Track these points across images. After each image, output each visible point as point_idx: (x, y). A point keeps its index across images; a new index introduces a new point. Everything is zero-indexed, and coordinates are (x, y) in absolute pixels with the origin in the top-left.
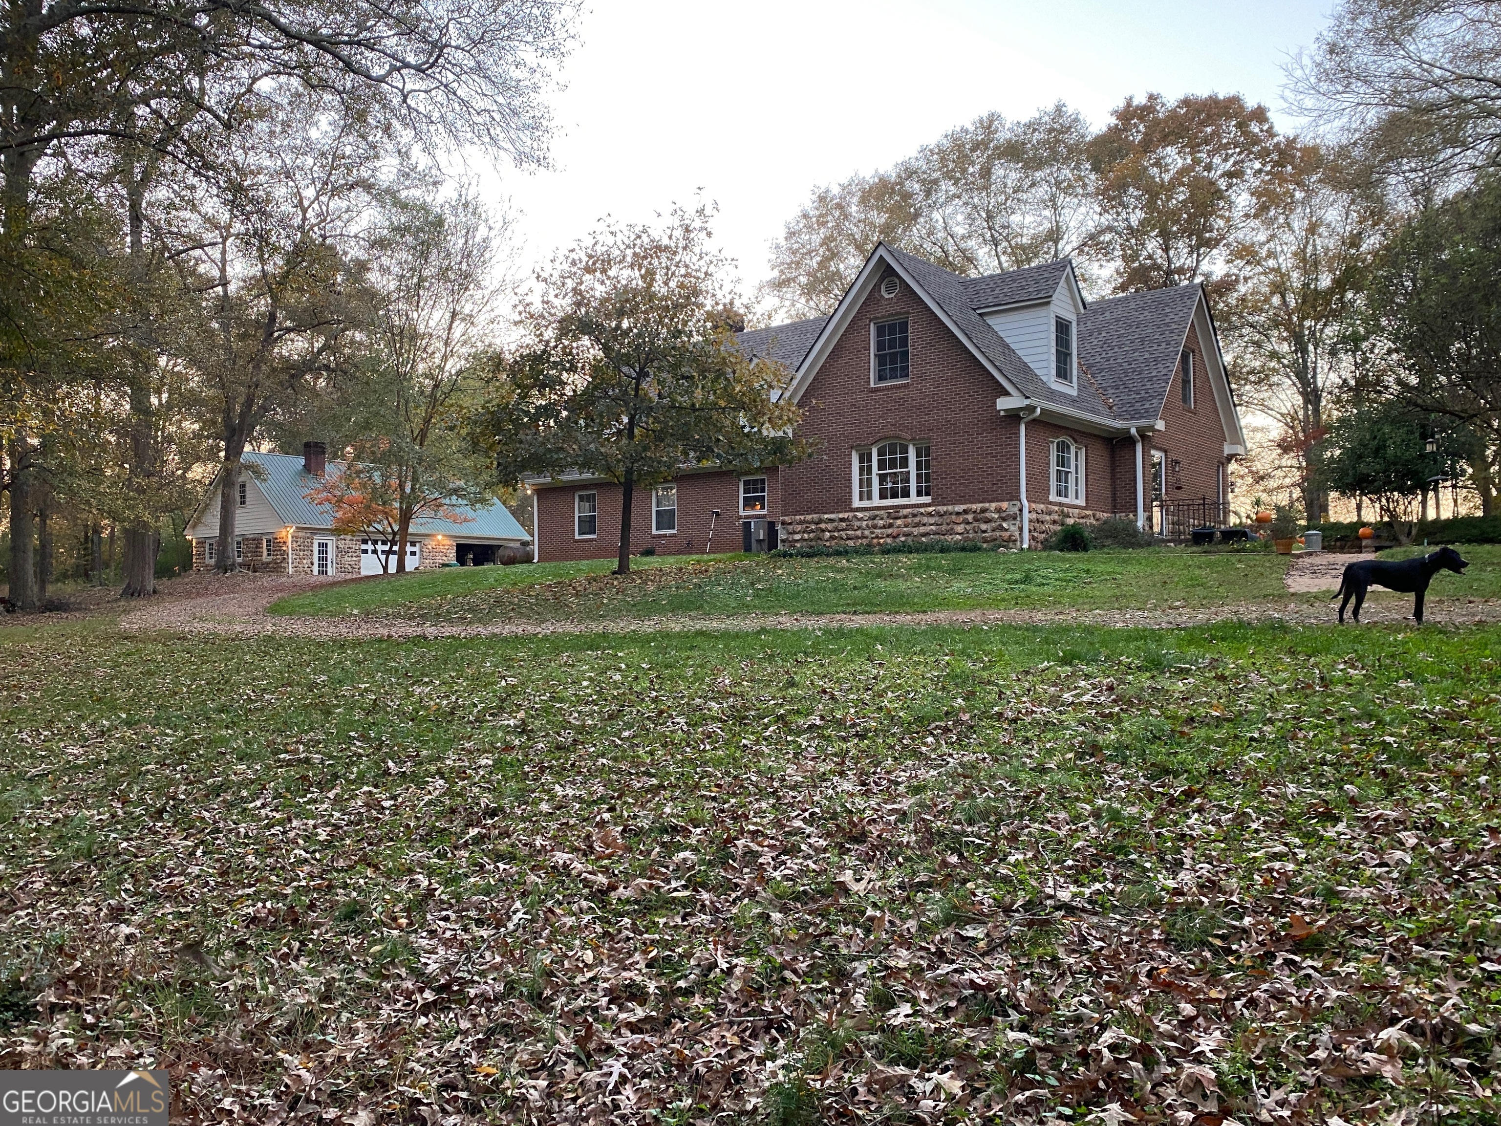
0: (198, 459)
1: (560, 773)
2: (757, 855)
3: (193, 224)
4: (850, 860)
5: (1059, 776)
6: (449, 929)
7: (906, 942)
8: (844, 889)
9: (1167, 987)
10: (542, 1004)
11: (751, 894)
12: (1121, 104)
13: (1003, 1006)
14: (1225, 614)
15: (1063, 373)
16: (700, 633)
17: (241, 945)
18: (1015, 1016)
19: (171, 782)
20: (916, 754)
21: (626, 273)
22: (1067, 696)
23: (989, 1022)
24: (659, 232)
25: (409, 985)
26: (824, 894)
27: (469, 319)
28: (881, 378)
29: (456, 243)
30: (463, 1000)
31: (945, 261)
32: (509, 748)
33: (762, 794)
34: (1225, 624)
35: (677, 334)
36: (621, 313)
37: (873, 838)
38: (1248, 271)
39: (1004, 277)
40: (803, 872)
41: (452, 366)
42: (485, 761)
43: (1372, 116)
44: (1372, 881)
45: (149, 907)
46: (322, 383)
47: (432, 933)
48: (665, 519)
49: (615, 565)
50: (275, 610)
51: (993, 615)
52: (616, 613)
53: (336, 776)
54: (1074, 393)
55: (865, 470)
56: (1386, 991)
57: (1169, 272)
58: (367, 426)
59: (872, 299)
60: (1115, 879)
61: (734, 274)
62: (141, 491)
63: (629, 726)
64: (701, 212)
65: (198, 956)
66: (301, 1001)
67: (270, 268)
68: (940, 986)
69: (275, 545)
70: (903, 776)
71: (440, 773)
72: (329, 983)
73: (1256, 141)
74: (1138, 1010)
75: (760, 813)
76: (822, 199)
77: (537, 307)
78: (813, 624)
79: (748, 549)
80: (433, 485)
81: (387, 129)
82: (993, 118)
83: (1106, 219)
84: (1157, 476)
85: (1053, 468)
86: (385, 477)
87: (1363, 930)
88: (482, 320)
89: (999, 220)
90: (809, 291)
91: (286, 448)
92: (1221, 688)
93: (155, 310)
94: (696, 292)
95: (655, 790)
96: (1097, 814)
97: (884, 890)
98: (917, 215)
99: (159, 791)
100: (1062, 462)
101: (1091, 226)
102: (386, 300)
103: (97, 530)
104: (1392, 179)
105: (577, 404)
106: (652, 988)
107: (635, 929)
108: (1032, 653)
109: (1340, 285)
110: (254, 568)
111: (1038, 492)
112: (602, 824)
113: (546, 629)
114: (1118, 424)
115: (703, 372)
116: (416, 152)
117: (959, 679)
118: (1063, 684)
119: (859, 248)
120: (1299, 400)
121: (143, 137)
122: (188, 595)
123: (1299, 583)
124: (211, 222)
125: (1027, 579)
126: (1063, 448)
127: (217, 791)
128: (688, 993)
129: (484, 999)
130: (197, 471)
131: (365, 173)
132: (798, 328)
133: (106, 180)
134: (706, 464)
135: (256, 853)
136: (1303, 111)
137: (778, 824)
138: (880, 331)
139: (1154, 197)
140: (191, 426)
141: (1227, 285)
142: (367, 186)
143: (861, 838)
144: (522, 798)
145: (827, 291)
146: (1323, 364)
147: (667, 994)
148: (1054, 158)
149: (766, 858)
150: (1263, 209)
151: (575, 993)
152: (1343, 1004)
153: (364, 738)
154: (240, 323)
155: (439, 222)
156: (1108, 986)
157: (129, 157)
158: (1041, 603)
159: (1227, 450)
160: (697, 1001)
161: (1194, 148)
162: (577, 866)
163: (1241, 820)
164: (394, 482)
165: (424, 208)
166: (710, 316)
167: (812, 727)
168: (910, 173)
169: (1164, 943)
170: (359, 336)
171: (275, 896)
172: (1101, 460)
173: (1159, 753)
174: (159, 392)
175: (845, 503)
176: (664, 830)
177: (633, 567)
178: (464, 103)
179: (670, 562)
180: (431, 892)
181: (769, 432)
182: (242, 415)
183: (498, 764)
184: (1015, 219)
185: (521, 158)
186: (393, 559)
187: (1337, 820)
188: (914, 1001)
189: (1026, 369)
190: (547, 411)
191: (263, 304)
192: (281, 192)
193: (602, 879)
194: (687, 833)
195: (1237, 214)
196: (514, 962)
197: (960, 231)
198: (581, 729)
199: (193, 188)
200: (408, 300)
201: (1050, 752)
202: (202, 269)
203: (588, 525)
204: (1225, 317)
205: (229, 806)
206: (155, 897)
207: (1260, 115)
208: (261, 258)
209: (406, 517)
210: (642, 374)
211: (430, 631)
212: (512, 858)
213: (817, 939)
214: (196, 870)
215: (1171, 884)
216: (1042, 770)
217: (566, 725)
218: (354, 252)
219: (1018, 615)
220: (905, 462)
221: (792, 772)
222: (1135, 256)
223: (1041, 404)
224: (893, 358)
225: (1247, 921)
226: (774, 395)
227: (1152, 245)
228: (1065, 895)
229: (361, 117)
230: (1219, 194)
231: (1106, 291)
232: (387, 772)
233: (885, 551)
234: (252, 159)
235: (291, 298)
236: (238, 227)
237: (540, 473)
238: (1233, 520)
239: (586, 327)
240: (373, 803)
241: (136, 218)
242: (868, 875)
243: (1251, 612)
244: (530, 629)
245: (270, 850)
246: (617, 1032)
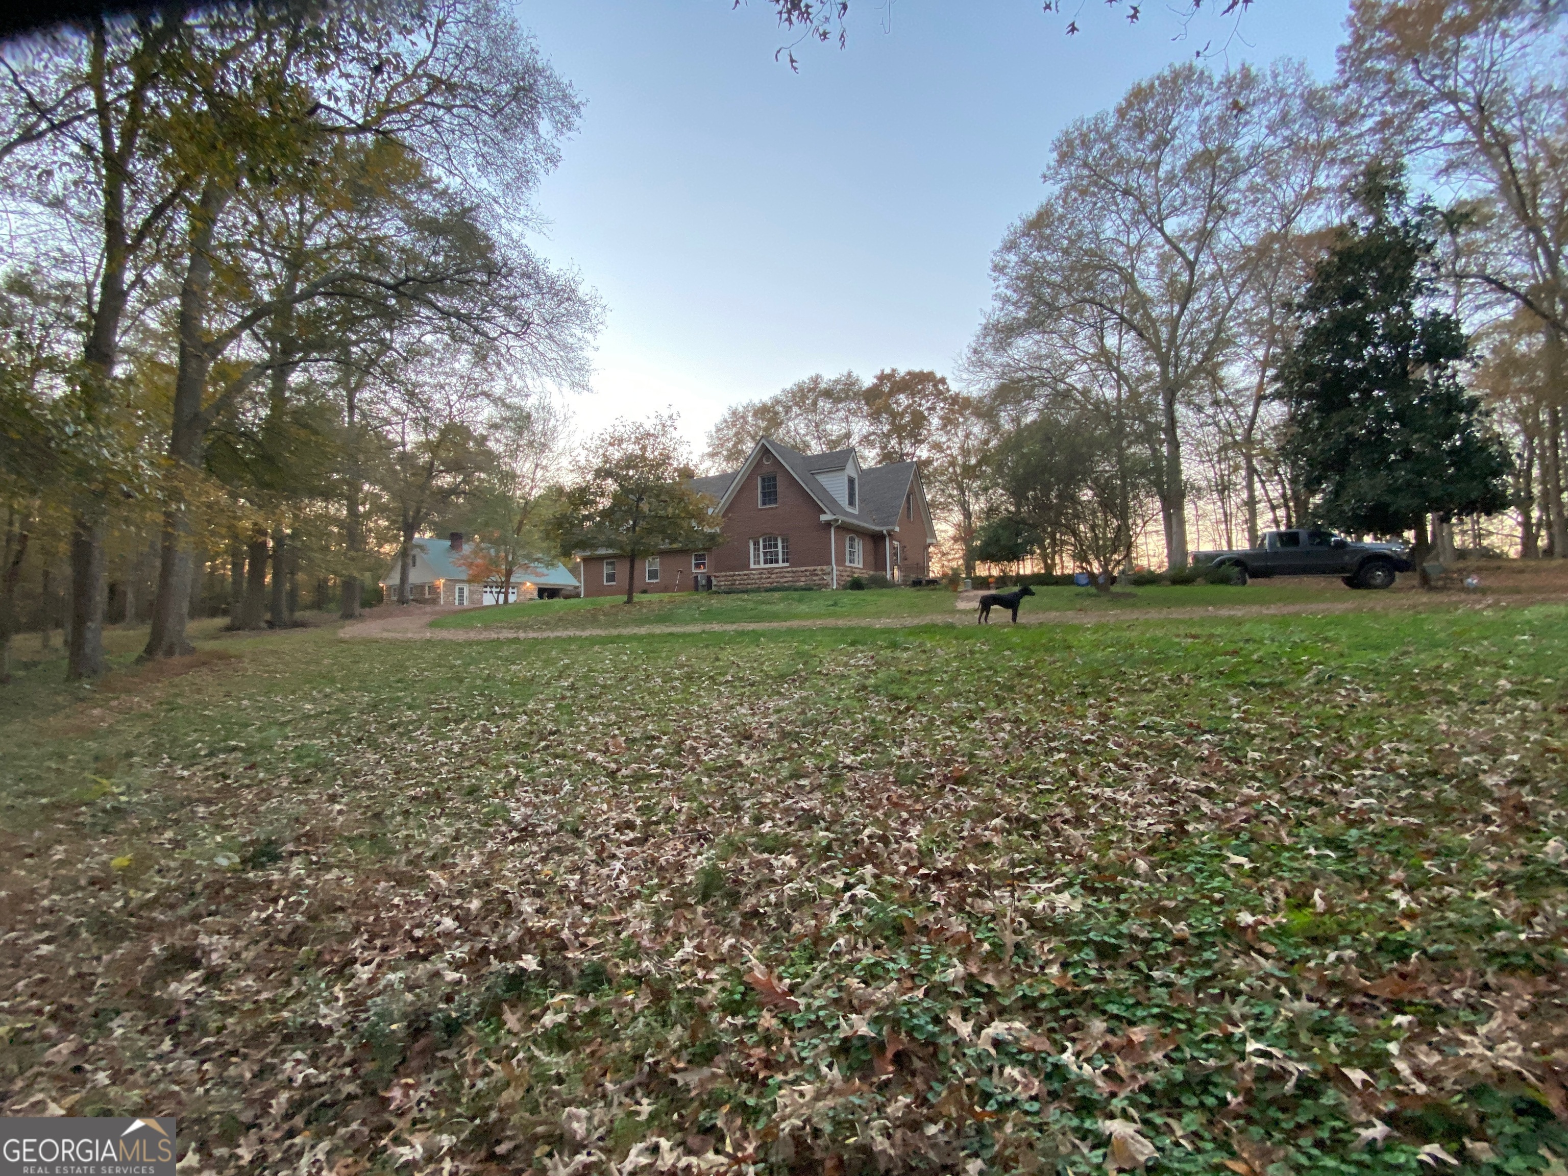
0: (387, 541)
1: (592, 711)
2: (696, 749)
3: (385, 412)
4: (744, 749)
5: (848, 701)
6: (527, 797)
7: (770, 790)
8: (740, 764)
9: (896, 805)
10: (578, 834)
11: (692, 769)
12: (879, 373)
13: (816, 819)
14: (926, 620)
15: (851, 503)
16: (671, 634)
17: (406, 813)
18: (823, 824)
19: (367, 723)
20: (779, 693)
21: (631, 447)
22: (852, 662)
23: (810, 827)
24: (649, 426)
25: (504, 829)
26: (730, 767)
27: (545, 468)
28: (764, 503)
29: (538, 427)
30: (534, 835)
31: (795, 447)
32: (563, 698)
33: (700, 717)
34: (926, 626)
35: (659, 478)
36: (628, 467)
37: (756, 738)
38: (938, 455)
39: (823, 456)
40: (720, 756)
41: (536, 493)
42: (551, 705)
43: (993, 384)
44: (990, 748)
45: (352, 794)
46: (461, 501)
47: (518, 800)
48: (653, 574)
49: (625, 598)
50: (432, 625)
51: (819, 623)
52: (626, 625)
53: (465, 716)
54: (856, 512)
55: (757, 549)
56: (995, 801)
57: (902, 455)
58: (486, 524)
59: (758, 465)
60: (873, 752)
61: (688, 449)
62: (353, 559)
63: (630, 684)
64: (671, 417)
65: (381, 820)
66: (441, 841)
67: (431, 437)
68: (787, 811)
69: (433, 589)
70: (771, 705)
71: (525, 713)
72: (458, 831)
73: (941, 393)
74: (882, 817)
75: (699, 727)
76: (734, 413)
77: (583, 463)
78: (729, 627)
79: (696, 589)
80: (524, 557)
81: (499, 365)
82: (818, 376)
83: (872, 429)
84: (896, 554)
85: (848, 549)
86: (497, 552)
87: (985, 772)
88: (552, 468)
89: (821, 427)
90: (728, 459)
91: (440, 536)
92: (924, 657)
93: (361, 457)
94: (669, 458)
95: (643, 717)
96: (864, 720)
97: (761, 763)
98: (781, 423)
99: (359, 728)
100: (851, 546)
101: (864, 432)
102: (498, 457)
103: (326, 581)
104: (1003, 414)
105: (605, 514)
106: (638, 821)
107: (630, 791)
108: (836, 641)
109: (980, 463)
110: (421, 601)
111: (841, 561)
112: (614, 736)
113: (586, 633)
114: (878, 528)
115: (672, 499)
116: (515, 378)
117: (800, 654)
118: (852, 656)
119: (753, 438)
120: (961, 517)
121: (357, 364)
122: (381, 617)
123: (962, 605)
124: (396, 412)
125: (835, 604)
126: (852, 540)
127: (393, 727)
128: (658, 823)
129: (546, 834)
130: (387, 548)
131: (486, 388)
132: (724, 478)
133: (333, 386)
134: (675, 546)
135: (417, 761)
136: (962, 380)
137: (708, 732)
138: (763, 480)
139: (894, 418)
140: (383, 523)
141: (928, 462)
142: (487, 395)
143: (749, 737)
144: (571, 724)
145: (737, 459)
146: (972, 500)
147: (647, 824)
148: (847, 397)
149: (701, 750)
150: (945, 426)
151: (597, 827)
152: (976, 808)
153: (481, 695)
154: (413, 466)
155: (529, 416)
156: (869, 806)
157: (347, 375)
158: (842, 616)
159: (929, 541)
160: (662, 827)
161: (913, 395)
162: (600, 759)
163: (932, 720)
164: (503, 554)
165: (520, 408)
166: (676, 470)
167: (727, 682)
168: (777, 402)
169: (894, 783)
170: (483, 475)
171: (428, 784)
172: (870, 546)
173: (894, 689)
174: (363, 504)
175: (746, 566)
176: (648, 738)
177: (635, 599)
178: (541, 354)
179: (655, 597)
180: (517, 778)
181: (707, 530)
182: (414, 518)
183: (558, 707)
184: (829, 427)
185: (573, 385)
186: (502, 597)
187: (975, 719)
188: (773, 819)
189: (834, 501)
190: (587, 518)
191: (427, 457)
192: (437, 396)
193: (613, 766)
194: (659, 739)
195: (933, 428)
196: (563, 812)
197: (802, 432)
198: (604, 687)
199: (385, 393)
200: (511, 457)
201: (843, 690)
202: (390, 436)
203: (611, 577)
204: (927, 477)
205: (401, 735)
206: (356, 788)
207: (943, 381)
208: (425, 432)
209: (509, 573)
210: (640, 499)
211: (522, 635)
212: (563, 757)
213: (726, 790)
214: (380, 772)
215: (898, 753)
216: (839, 699)
217: (596, 685)
218: (480, 430)
219: (831, 622)
220: (776, 546)
221: (716, 706)
222: (885, 448)
223: (841, 518)
224: (770, 494)
225: (933, 770)
226: (710, 511)
227: (894, 442)
228: (848, 761)
229: (484, 358)
230: (925, 418)
231: (872, 464)
232: (494, 713)
233: (767, 590)
234: (421, 379)
235: (443, 454)
236: (411, 415)
237: (584, 550)
238: (931, 575)
239: (608, 474)
240: (485, 730)
241: (352, 408)
242: (753, 755)
243: (939, 619)
244: (578, 633)
245: (426, 759)
246: (619, 847)
